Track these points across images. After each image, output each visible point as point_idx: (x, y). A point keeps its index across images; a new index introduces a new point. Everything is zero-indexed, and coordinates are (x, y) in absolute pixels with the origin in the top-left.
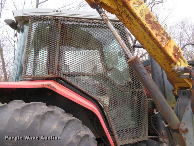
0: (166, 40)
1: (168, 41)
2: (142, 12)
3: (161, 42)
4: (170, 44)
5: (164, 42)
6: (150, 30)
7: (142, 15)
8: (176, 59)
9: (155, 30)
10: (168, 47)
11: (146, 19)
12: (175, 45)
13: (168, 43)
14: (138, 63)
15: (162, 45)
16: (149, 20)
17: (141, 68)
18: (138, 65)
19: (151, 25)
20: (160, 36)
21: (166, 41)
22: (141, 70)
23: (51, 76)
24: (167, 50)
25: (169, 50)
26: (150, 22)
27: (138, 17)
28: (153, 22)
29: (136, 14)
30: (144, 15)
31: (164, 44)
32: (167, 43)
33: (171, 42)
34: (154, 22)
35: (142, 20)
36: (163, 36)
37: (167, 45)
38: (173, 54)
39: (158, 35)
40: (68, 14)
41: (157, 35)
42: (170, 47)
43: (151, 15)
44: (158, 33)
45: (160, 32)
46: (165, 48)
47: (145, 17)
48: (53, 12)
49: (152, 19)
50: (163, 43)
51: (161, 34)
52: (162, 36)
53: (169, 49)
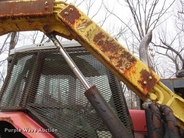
0: (128, 63)
1: (131, 64)
2: (89, 34)
3: (117, 67)
4: (134, 68)
5: (123, 67)
6: (101, 52)
7: (89, 36)
8: (145, 89)
9: (109, 52)
10: (131, 73)
11: (95, 41)
12: (144, 69)
13: (131, 67)
14: (92, 96)
15: (120, 70)
16: (100, 40)
17: (96, 103)
18: (93, 98)
19: (102, 46)
20: (116, 58)
21: (128, 65)
22: (97, 105)
23: (18, 108)
24: (129, 77)
25: (133, 77)
26: (100, 44)
27: (85, 39)
28: (105, 42)
29: (81, 36)
30: (93, 36)
31: (122, 69)
32: (128, 68)
33: (136, 66)
34: (107, 42)
35: (90, 42)
36: (123, 58)
37: (129, 69)
38: (139, 82)
39: (113, 57)
40: (49, 46)
41: (111, 58)
42: (134, 72)
43: (103, 34)
44: (114, 55)
45: (116, 54)
46: (125, 74)
47: (93, 38)
48: (37, 47)
49: (104, 39)
50: (121, 67)
51: (118, 56)
52: (119, 58)
53: (132, 75)
